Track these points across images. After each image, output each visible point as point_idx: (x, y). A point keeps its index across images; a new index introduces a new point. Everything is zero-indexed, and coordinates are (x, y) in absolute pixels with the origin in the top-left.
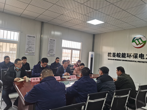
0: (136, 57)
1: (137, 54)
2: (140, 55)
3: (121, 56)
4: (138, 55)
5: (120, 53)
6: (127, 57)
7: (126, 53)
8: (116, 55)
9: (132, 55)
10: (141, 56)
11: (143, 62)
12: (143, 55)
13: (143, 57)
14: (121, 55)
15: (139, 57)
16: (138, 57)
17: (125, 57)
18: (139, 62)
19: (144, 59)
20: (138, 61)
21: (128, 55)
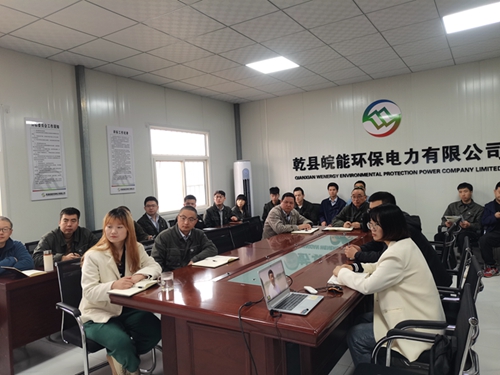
0: (378, 162)
1: (380, 153)
2: (388, 154)
3: (335, 165)
4: (384, 156)
5: (330, 156)
6: (353, 164)
7: (349, 153)
8: (319, 162)
9: (366, 157)
10: (393, 157)
11: (399, 173)
12: (397, 154)
13: (397, 160)
14: (335, 161)
15: (388, 161)
16: (384, 161)
17: (349, 166)
18: (388, 174)
19: (400, 163)
20: (385, 173)
21: (354, 159)
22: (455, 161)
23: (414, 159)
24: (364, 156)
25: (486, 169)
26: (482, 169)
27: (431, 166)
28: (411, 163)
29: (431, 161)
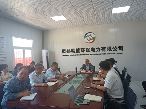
1: (89, 48)
2: (91, 49)
3: (76, 52)
5: (74, 49)
6: (81, 51)
7: (80, 48)
8: (71, 50)
10: (93, 49)
11: (95, 54)
14: (76, 50)
16: (90, 51)
17: (80, 52)
19: (95, 51)
20: (91, 54)
22: (110, 51)
23: (99, 50)
24: (84, 49)
25: (118, 53)
26: (117, 53)
27: (104, 52)
28: (98, 51)
29: (104, 51)
